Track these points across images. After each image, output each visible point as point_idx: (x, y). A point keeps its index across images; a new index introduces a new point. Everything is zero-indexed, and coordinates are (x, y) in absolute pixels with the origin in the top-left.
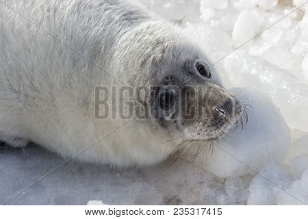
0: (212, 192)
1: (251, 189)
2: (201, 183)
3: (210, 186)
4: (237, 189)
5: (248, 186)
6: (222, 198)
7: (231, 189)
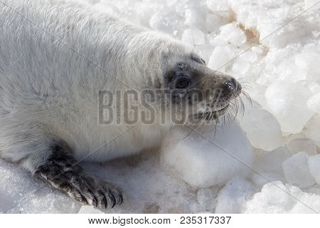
0: (185, 201)
1: (219, 199)
2: (177, 193)
3: (185, 195)
4: (207, 198)
5: (216, 196)
6: (194, 206)
7: (202, 198)
